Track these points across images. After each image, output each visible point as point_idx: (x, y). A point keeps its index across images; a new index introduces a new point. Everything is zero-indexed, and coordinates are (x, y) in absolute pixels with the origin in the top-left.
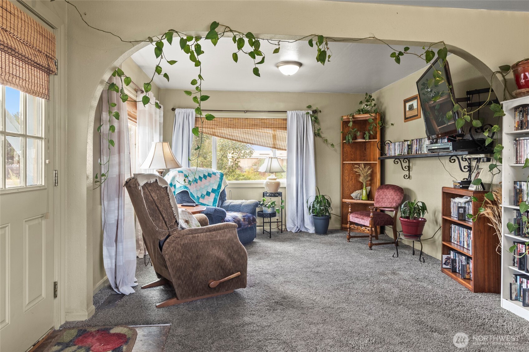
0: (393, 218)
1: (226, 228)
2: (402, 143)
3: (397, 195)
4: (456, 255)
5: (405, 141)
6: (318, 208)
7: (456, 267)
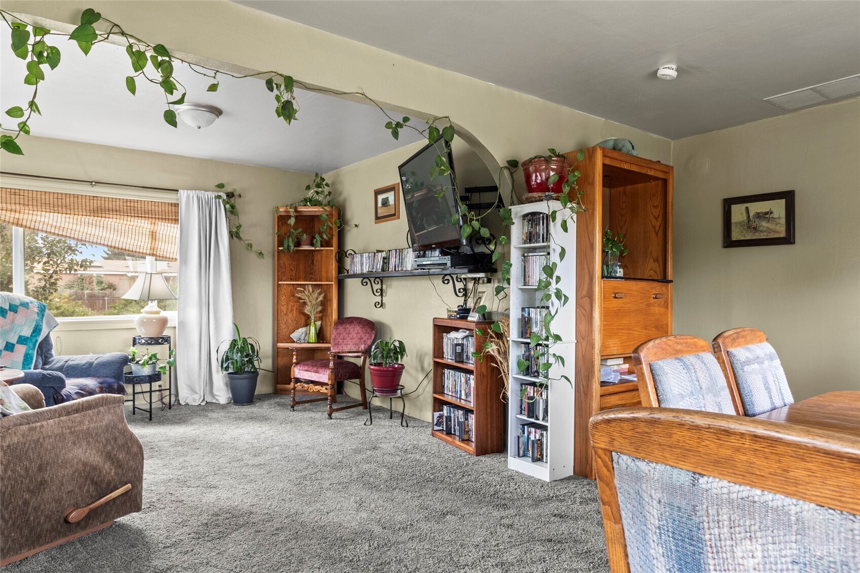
0: (360, 368)
1: (102, 406)
2: (373, 254)
3: (366, 333)
4: (450, 410)
5: (378, 251)
6: (239, 360)
7: (451, 427)
